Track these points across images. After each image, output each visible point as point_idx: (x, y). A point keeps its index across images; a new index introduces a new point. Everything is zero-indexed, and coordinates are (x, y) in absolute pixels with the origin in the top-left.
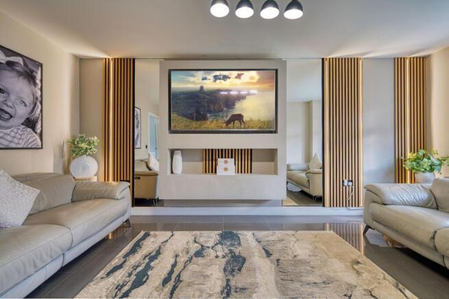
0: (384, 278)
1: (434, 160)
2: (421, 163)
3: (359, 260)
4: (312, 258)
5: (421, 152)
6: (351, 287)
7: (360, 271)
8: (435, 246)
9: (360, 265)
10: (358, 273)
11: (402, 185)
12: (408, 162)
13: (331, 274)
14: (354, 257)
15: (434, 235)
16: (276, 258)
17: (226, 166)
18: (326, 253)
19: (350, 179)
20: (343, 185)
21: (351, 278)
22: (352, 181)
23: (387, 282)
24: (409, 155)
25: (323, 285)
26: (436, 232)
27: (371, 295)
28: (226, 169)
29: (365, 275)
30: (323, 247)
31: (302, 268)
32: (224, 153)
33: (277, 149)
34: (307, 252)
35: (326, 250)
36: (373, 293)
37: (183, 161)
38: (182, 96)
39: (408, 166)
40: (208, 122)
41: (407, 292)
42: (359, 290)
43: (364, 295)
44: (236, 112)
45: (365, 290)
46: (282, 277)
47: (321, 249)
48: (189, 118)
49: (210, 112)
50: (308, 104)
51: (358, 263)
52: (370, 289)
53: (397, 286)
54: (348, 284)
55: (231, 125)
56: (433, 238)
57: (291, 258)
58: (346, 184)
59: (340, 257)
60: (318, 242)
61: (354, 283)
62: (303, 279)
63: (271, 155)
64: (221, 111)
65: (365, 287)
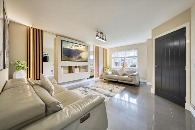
17: (77, 70)
28: (77, 71)
32: (76, 67)
33: (88, 66)
37: (64, 70)
38: (66, 49)
40: (73, 58)
44: (80, 56)
48: (68, 56)
49: (74, 55)
55: (79, 59)
63: (86, 67)
64: (76, 55)
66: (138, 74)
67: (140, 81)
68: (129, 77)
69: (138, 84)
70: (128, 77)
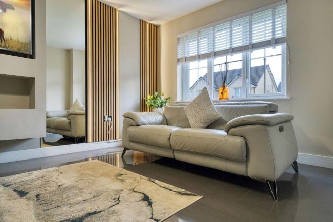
0: (141, 178)
1: (163, 98)
2: (156, 101)
3: (121, 173)
4: (80, 182)
5: (156, 94)
6: (119, 191)
7: (124, 179)
8: (170, 145)
9: (123, 176)
10: (122, 181)
11: (145, 113)
12: (149, 101)
13: (100, 188)
14: (117, 172)
15: (170, 137)
16: (34, 195)
18: (93, 176)
19: (110, 115)
20: (104, 121)
21: (117, 186)
22: (111, 117)
23: (143, 180)
24: (149, 97)
25: (93, 199)
26: (170, 134)
27: (135, 191)
29: (128, 181)
30: (90, 172)
31: (70, 193)
33: (34, 78)
34: (74, 179)
35: (92, 174)
36: (135, 190)
39: (148, 103)
41: (157, 182)
42: (125, 192)
43: (129, 193)
45: (129, 190)
46: (45, 208)
47: (88, 174)
50: (69, 52)
51: (121, 175)
52: (133, 188)
53: (150, 180)
54: (115, 191)
56: (169, 139)
57: (55, 189)
58: (106, 119)
59: (106, 175)
60: (84, 170)
61: (121, 189)
62: (72, 201)
65: (129, 188)
66: (288, 120)
67: (299, 161)
68: (227, 131)
69: (288, 179)
70: (222, 133)
